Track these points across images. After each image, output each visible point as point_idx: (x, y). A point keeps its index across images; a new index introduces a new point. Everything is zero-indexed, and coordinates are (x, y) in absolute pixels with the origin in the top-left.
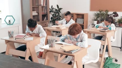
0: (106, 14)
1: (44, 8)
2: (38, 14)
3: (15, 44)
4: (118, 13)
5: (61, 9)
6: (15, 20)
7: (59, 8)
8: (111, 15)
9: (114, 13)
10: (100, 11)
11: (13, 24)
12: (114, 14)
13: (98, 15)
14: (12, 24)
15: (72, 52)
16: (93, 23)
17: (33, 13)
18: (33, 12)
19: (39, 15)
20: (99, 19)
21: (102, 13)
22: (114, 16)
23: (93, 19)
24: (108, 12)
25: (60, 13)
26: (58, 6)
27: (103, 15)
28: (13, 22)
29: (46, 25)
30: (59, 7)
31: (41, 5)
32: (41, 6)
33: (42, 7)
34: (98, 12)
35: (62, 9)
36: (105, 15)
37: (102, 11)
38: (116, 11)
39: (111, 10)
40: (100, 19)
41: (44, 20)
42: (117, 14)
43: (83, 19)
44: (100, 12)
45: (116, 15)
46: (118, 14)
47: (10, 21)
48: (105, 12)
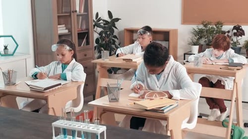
0: (217, 30)
1: (81, 17)
2: (69, 32)
3: (18, 99)
4: (244, 27)
5: (117, 20)
6: (18, 45)
7: (113, 18)
8: (229, 32)
9: (235, 28)
10: (205, 23)
11: (15, 54)
12: (235, 31)
13: (200, 34)
14: (12, 55)
15: (163, 110)
16: (191, 51)
17: (59, 29)
18: (59, 26)
19: (71, 34)
20: (202, 41)
21: (209, 29)
22: (235, 34)
23: (191, 41)
24: (222, 26)
25: (114, 28)
26: (110, 14)
27: (210, 32)
28: (14, 49)
29: (85, 55)
30: (113, 16)
31: (76, 11)
32: (75, 14)
33: (77, 15)
34: (201, 27)
35: (120, 20)
36: (216, 33)
37: (209, 23)
38: (239, 24)
39: (229, 23)
40: (205, 41)
41: (82, 45)
42: (241, 30)
43: (167, 42)
44: (205, 26)
45: (240, 32)
46: (243, 31)
47: (8, 48)
48: (216, 26)
